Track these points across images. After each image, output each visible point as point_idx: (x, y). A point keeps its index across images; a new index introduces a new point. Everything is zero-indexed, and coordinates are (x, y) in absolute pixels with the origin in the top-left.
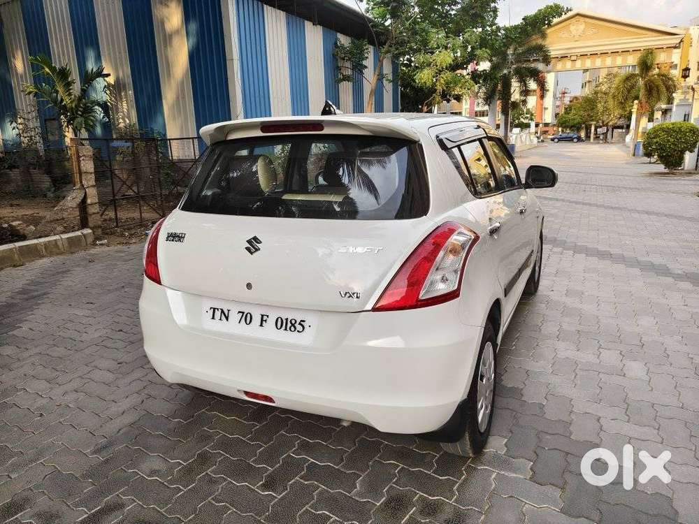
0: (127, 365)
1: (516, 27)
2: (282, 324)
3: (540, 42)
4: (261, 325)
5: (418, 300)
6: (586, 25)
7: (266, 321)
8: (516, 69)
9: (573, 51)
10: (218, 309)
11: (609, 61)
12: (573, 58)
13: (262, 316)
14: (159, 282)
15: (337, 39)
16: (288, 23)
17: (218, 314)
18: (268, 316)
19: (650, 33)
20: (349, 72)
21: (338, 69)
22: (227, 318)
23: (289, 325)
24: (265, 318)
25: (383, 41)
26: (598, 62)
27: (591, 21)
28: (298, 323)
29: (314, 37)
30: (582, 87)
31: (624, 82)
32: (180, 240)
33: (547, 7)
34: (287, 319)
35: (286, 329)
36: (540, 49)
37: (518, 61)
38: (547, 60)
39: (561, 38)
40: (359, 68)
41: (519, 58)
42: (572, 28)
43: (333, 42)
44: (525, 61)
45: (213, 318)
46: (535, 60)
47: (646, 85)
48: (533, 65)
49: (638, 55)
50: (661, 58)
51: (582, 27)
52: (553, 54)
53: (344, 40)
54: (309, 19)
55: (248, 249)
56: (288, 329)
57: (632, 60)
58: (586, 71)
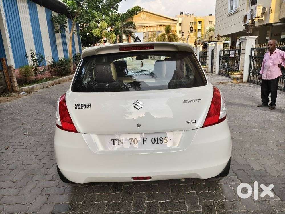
0: (20, 182)
1: (125, 14)
2: (154, 141)
3: (131, 20)
4: (144, 143)
5: (219, 120)
6: (146, 15)
7: (146, 141)
8: (123, 30)
9: (143, 25)
10: (116, 140)
11: (152, 29)
12: (144, 27)
13: (143, 139)
14: (76, 131)
15: (52, 13)
16: (29, 4)
17: (116, 142)
18: (146, 138)
19: (168, 19)
20: (59, 28)
21: (54, 27)
22: (123, 143)
23: (159, 140)
24: (145, 139)
25: (73, 16)
26: (149, 29)
27: (148, 14)
28: (164, 138)
29: (41, 12)
30: (143, 39)
31: (162, 37)
32: (88, 107)
33: (135, 7)
34: (157, 138)
35: (158, 143)
36: (132, 23)
37: (124, 27)
38: (134, 28)
39: (138, 19)
40: (63, 27)
41: (124, 26)
42: (142, 16)
43: (51, 15)
44: (126, 28)
45: (114, 144)
46: (130, 28)
47: (168, 38)
48: (129, 29)
49: (165, 27)
50: (172, 28)
51: (145, 16)
52: (137, 25)
53: (55, 14)
54: (39, 4)
55: (135, 107)
56: (159, 142)
57: (163, 29)
58: (144, 32)
